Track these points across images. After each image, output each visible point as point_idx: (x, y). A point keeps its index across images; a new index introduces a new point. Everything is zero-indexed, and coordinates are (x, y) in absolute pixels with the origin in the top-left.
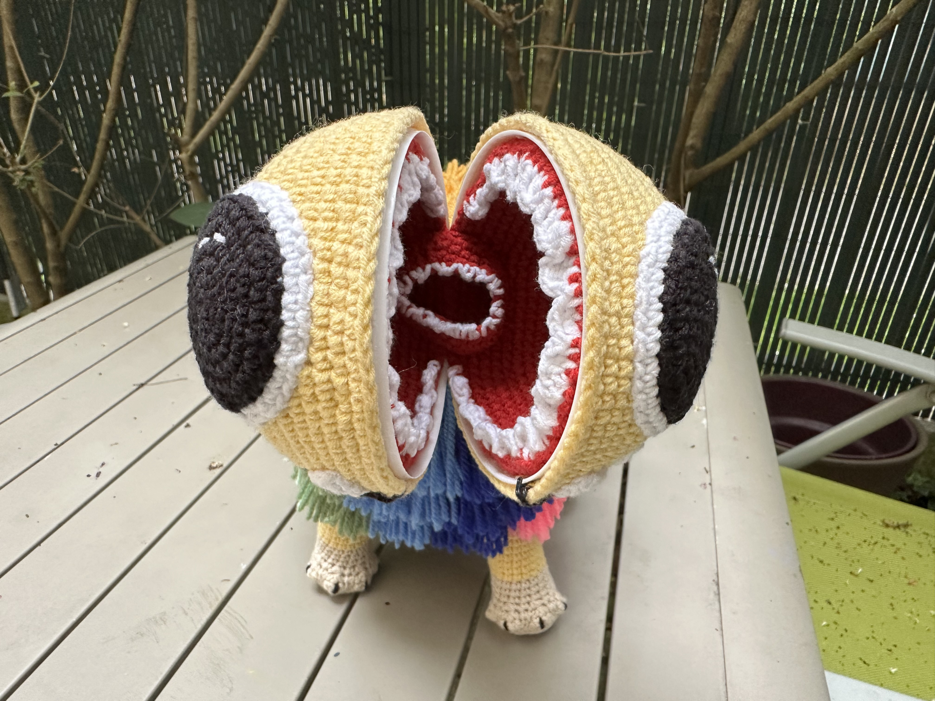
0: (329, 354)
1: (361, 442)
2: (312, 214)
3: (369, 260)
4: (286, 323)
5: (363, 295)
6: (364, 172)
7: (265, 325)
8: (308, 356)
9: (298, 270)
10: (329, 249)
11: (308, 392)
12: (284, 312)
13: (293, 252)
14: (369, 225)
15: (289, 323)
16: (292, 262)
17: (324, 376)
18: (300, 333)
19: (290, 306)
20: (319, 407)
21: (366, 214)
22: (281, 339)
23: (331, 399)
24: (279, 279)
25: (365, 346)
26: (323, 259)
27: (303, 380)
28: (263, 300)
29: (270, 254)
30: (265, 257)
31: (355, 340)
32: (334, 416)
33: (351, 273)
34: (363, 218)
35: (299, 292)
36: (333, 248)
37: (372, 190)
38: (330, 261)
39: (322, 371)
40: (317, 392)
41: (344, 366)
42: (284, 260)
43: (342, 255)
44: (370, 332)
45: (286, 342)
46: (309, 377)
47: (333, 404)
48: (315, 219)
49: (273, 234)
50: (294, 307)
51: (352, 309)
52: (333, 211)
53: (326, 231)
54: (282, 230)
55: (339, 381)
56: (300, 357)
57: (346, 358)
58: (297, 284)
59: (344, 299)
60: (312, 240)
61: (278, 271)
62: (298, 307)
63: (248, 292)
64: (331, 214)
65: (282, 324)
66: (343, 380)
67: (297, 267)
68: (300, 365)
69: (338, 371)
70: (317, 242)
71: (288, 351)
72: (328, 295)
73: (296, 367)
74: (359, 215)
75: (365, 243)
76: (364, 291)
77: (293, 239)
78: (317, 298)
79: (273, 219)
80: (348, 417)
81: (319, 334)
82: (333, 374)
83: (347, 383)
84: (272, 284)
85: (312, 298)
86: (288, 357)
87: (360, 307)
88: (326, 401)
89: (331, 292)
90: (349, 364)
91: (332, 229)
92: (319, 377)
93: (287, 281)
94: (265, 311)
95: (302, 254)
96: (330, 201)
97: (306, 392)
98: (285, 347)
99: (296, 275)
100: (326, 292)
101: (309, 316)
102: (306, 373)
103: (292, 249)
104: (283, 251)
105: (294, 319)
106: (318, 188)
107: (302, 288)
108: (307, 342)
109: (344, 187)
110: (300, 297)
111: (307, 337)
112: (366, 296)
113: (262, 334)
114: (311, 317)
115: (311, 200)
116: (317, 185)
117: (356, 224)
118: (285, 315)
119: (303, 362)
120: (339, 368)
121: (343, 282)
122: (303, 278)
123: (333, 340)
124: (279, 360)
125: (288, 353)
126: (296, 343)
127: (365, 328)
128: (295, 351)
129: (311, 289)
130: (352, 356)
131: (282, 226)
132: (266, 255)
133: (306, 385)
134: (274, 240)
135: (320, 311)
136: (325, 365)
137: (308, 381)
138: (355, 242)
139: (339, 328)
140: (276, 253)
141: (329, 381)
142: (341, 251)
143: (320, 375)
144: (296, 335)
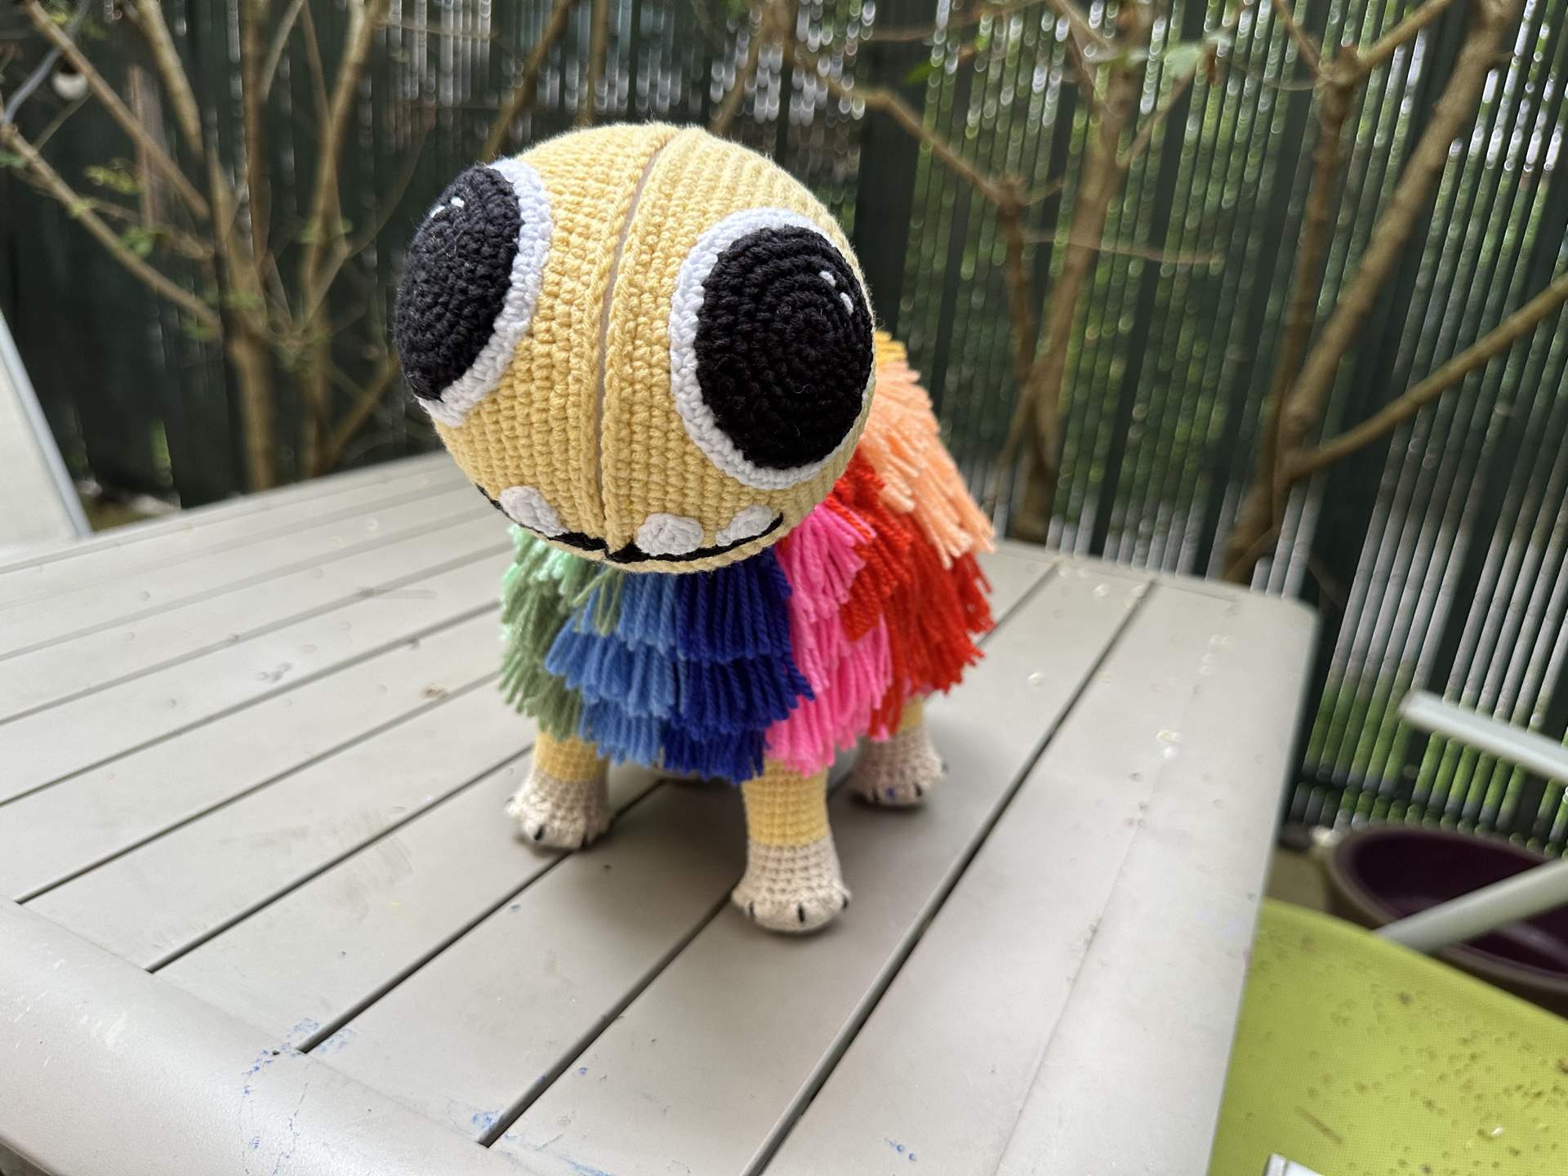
0: (554, 325)
1: (572, 435)
2: (560, 188)
3: (611, 234)
4: (514, 284)
5: (599, 266)
6: (619, 160)
7: (492, 282)
8: (531, 326)
9: (536, 234)
10: (571, 220)
11: (523, 366)
12: (514, 273)
13: (534, 216)
14: (616, 203)
15: (517, 285)
16: (532, 225)
17: (544, 349)
18: (527, 297)
19: (521, 267)
20: (533, 388)
21: (615, 193)
22: (506, 301)
23: (547, 378)
24: (515, 240)
25: (593, 317)
26: (564, 228)
27: (520, 352)
28: (495, 256)
29: (511, 214)
30: (505, 216)
31: (584, 310)
32: (547, 400)
33: (590, 244)
34: (611, 196)
35: (533, 255)
36: (575, 220)
37: (625, 174)
38: (570, 233)
39: (543, 342)
40: (534, 367)
41: (568, 340)
42: (523, 223)
43: (584, 227)
44: (600, 305)
45: (511, 305)
46: (528, 349)
47: (548, 384)
48: (560, 193)
49: (517, 199)
50: (525, 268)
51: (585, 278)
52: (582, 188)
53: (572, 203)
54: (526, 197)
55: (560, 356)
56: (522, 324)
57: (571, 330)
58: (533, 248)
59: (579, 268)
60: (555, 211)
61: (516, 230)
62: (529, 269)
63: (480, 248)
64: (579, 190)
65: (510, 284)
66: (564, 355)
67: (536, 231)
68: (521, 334)
69: (561, 344)
70: (561, 213)
71: (511, 314)
72: (563, 263)
73: (516, 334)
74: (608, 193)
75: (609, 218)
76: (601, 262)
77: (537, 205)
78: (551, 265)
79: (519, 186)
80: (562, 401)
81: (547, 301)
82: (554, 348)
83: (568, 361)
84: (507, 242)
85: (546, 265)
86: (509, 321)
87: (594, 277)
88: (541, 379)
89: (566, 260)
90: (573, 337)
91: (578, 204)
92: (539, 349)
93: (523, 243)
94: (495, 267)
95: (543, 220)
96: (581, 179)
97: (522, 366)
98: (508, 310)
99: (534, 239)
100: (561, 260)
101: (539, 281)
102: (525, 343)
103: (533, 214)
104: (523, 215)
105: (523, 282)
106: (570, 168)
107: (537, 252)
108: (532, 309)
109: (598, 169)
110: (534, 260)
111: (534, 303)
112: (602, 266)
113: (487, 291)
114: (541, 283)
115: (561, 177)
116: (570, 165)
117: (603, 200)
118: (514, 276)
119: (525, 330)
120: (562, 340)
121: (581, 252)
122: (540, 242)
123: (560, 308)
124: (499, 324)
125: (510, 317)
126: (520, 308)
127: (596, 300)
128: (518, 316)
129: (547, 254)
130: (578, 327)
131: (526, 193)
132: (506, 213)
133: (523, 359)
134: (517, 204)
135: (552, 277)
136: (547, 337)
137: (527, 353)
138: (599, 215)
139: (568, 296)
140: (517, 215)
141: (549, 355)
142: (583, 223)
143: (540, 346)
144: (522, 299)
